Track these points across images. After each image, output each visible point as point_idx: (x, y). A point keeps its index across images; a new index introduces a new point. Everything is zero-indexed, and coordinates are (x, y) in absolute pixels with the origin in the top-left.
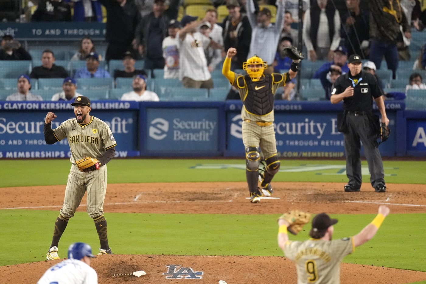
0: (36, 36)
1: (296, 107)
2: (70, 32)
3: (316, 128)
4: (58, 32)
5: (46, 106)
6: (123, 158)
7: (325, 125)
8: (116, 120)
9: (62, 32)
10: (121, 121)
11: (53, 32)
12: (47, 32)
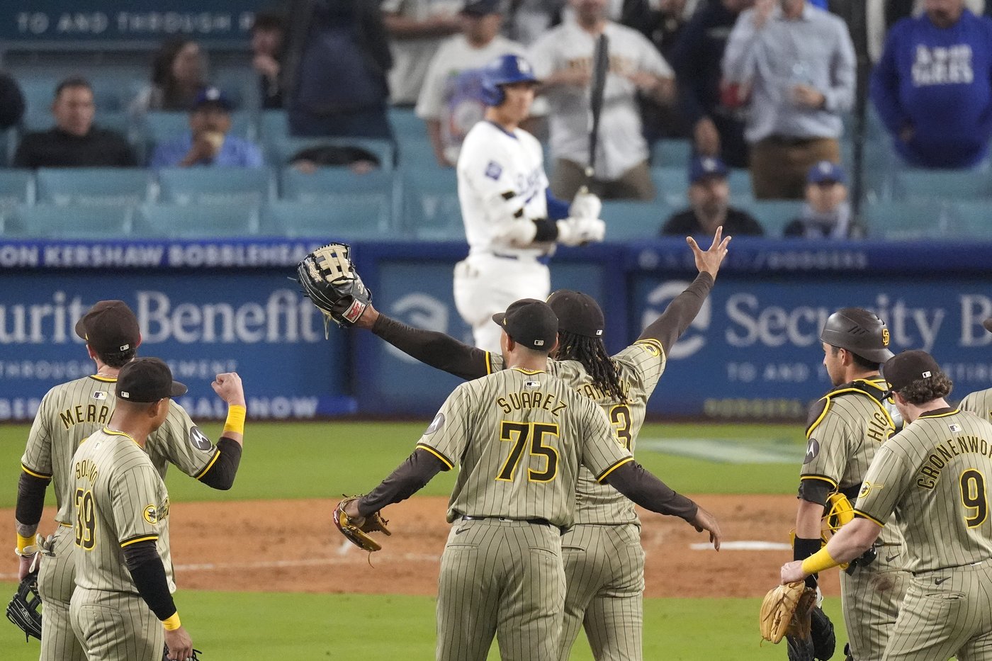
0: (29, 35)
1: (848, 260)
2: (138, 23)
3: (911, 326)
4: (99, 22)
5: (60, 256)
6: (305, 420)
7: (939, 315)
8: (283, 301)
9: (113, 23)
10: (299, 302)
11: (82, 23)
12: (65, 24)
